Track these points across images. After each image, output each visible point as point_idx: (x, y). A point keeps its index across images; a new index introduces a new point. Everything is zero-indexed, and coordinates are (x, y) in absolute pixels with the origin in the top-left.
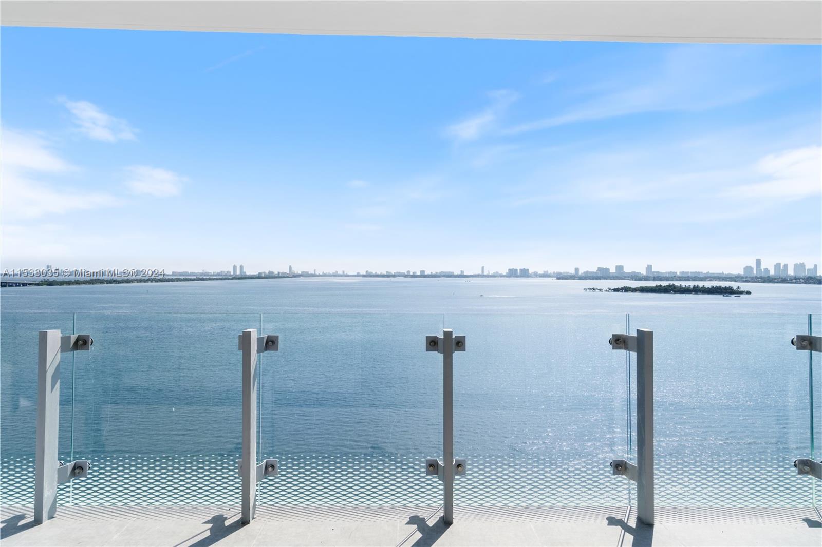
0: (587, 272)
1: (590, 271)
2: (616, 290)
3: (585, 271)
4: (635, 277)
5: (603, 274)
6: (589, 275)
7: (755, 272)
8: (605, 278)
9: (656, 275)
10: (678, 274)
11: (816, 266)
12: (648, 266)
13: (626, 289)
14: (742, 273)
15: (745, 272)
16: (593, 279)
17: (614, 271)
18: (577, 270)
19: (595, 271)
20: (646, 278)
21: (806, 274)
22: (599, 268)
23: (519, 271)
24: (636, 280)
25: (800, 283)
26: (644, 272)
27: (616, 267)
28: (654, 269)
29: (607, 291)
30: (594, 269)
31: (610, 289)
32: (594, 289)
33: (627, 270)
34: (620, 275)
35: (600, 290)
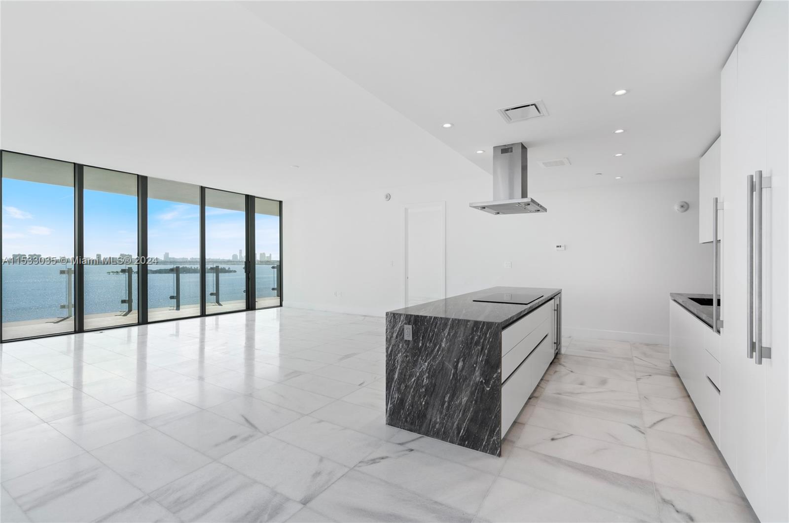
7: (239, 258)
9: (172, 260)
10: (189, 259)
11: (270, 255)
12: (166, 253)
14: (231, 258)
15: (233, 258)
18: (99, 256)
20: (165, 263)
21: (266, 259)
25: (263, 264)
26: (162, 258)
28: (170, 256)
30: (117, 256)
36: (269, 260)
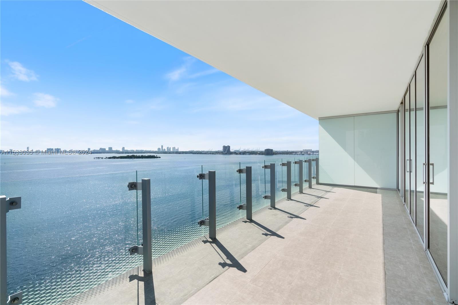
0: (95, 150)
1: (96, 149)
2: (110, 158)
3: (94, 150)
4: (118, 152)
5: (102, 151)
6: (95, 151)
7: (161, 150)
8: (104, 153)
9: (126, 151)
10: (135, 151)
11: (178, 148)
12: (123, 147)
13: (114, 158)
14: (157, 150)
16: (98, 153)
17: (108, 150)
18: (89, 149)
19: (99, 150)
20: (122, 153)
21: (176, 151)
22: (100, 148)
23: (54, 150)
24: (118, 153)
25: (174, 154)
26: (121, 150)
27: (109, 148)
28: (125, 149)
29: (105, 158)
30: (98, 149)
31: (106, 157)
32: (99, 158)
33: (113, 149)
34: (111, 151)
35: (102, 158)
36: (177, 151)
